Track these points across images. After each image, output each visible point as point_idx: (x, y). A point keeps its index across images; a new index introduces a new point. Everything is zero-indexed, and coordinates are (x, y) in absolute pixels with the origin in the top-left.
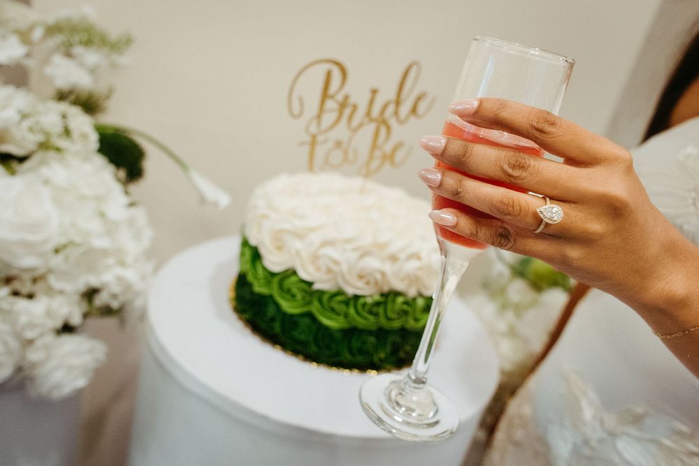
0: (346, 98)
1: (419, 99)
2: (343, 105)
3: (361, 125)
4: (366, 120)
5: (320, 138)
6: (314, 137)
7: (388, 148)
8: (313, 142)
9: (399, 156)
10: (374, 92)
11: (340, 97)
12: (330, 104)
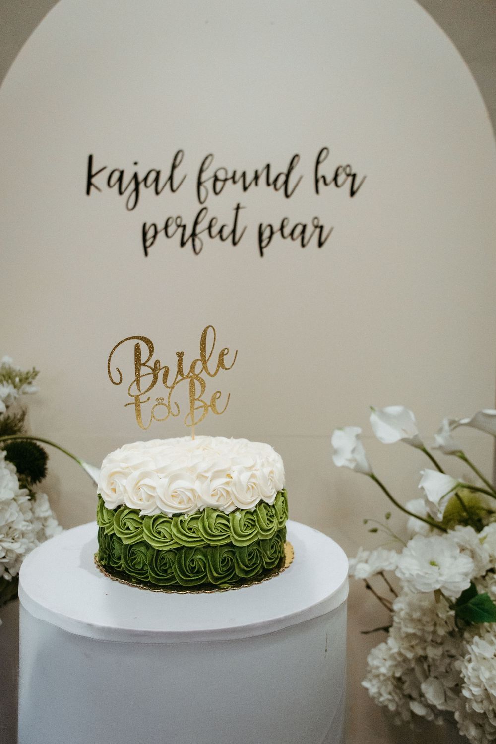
0: (157, 362)
1: (222, 355)
2: (156, 369)
3: (176, 383)
4: (179, 378)
5: (142, 398)
6: (137, 397)
7: (208, 400)
8: (137, 403)
9: (220, 404)
10: (180, 355)
11: (151, 363)
12: (144, 370)
